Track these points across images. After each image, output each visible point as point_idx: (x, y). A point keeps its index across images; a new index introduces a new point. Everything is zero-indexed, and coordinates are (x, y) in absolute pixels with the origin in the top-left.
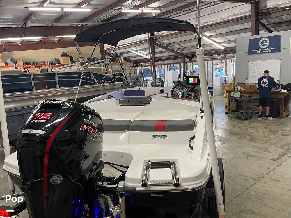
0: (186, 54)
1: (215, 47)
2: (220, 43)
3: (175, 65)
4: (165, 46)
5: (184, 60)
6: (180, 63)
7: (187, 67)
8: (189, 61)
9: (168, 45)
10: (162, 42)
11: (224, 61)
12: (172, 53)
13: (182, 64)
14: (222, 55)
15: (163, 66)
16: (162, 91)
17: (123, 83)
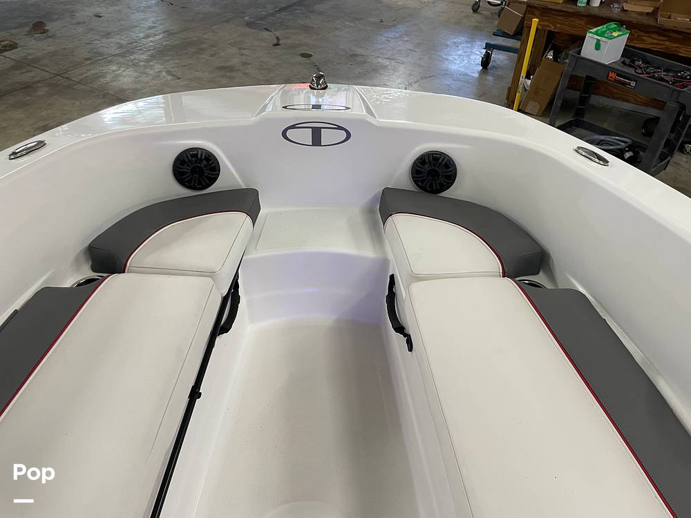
16: (193, 171)
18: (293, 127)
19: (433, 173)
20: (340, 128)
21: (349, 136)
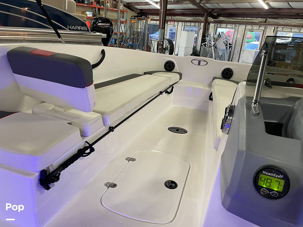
0: (210, 10)
3: (193, 24)
5: (206, 19)
6: (200, 22)
7: (208, 29)
8: (212, 21)
11: (262, 28)
13: (202, 24)
14: (260, 20)
15: (176, 23)
16: (169, 66)
17: (105, 36)
18: (194, 60)
19: (227, 74)
20: (205, 61)
21: (207, 63)
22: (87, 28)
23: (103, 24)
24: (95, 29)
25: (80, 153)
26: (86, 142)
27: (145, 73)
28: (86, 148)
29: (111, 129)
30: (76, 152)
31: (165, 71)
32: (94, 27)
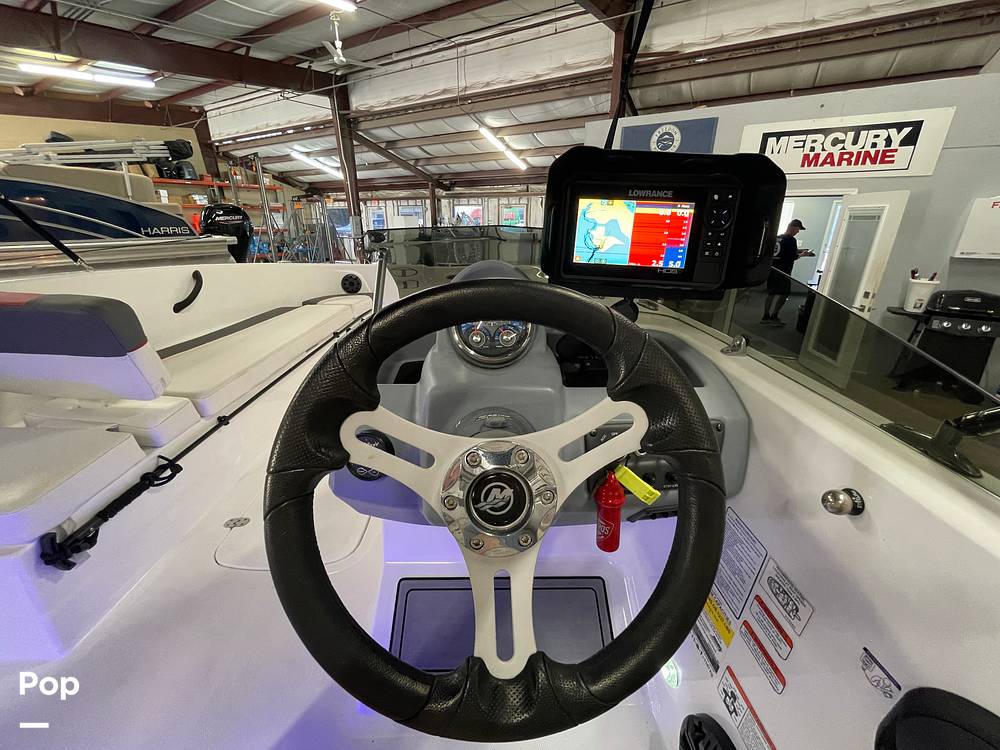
0: (436, 177)
1: (505, 164)
2: (519, 152)
3: (411, 202)
4: (383, 146)
5: (433, 192)
6: (423, 198)
7: (440, 210)
8: (443, 194)
9: (391, 143)
10: (373, 131)
11: (524, 201)
12: (402, 171)
13: (428, 201)
14: (519, 187)
15: (382, 203)
16: (350, 284)
17: (233, 240)
22: (190, 229)
23: (226, 218)
24: (211, 228)
25: (148, 481)
26: (160, 457)
27: (304, 304)
28: (162, 468)
29: (223, 421)
30: (138, 481)
31: (344, 293)
32: (207, 225)
